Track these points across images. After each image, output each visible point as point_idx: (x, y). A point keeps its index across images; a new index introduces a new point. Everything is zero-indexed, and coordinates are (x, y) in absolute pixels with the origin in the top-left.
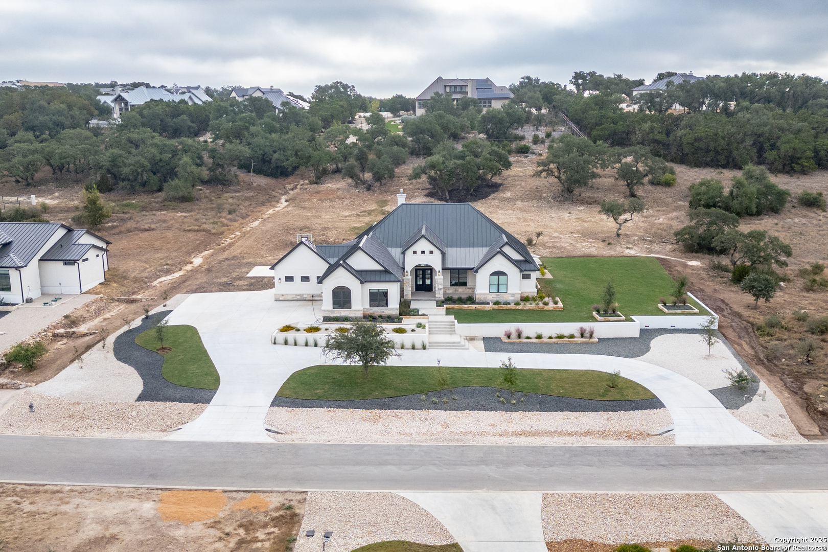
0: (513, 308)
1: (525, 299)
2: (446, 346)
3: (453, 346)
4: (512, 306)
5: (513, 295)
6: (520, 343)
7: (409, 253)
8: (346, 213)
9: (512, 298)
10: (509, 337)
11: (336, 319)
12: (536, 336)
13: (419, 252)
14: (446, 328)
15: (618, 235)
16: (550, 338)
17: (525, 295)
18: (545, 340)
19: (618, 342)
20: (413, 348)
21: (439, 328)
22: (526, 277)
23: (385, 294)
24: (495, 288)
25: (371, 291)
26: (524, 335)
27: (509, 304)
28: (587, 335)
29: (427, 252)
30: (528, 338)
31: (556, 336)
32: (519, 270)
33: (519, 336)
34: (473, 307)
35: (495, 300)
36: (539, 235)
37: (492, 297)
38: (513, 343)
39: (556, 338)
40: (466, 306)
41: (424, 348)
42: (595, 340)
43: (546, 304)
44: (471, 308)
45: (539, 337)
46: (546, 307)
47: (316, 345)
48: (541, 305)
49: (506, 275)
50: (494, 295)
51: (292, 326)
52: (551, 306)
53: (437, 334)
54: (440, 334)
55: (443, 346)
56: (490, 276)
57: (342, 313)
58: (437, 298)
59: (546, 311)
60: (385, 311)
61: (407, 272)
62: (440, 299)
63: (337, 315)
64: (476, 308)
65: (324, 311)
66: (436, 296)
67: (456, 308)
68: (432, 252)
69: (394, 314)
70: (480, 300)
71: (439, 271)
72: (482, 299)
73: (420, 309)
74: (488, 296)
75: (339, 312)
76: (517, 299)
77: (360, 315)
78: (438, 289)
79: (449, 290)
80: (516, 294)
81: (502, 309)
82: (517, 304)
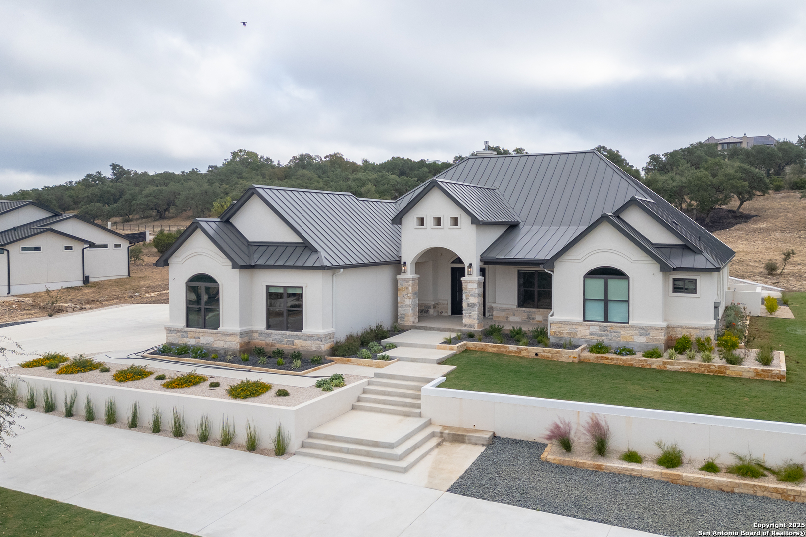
0: (636, 364)
3: (368, 454)
4: (638, 359)
5: (644, 330)
6: (596, 471)
7: (410, 221)
9: (643, 339)
10: (566, 445)
12: (658, 453)
13: (430, 221)
14: (406, 396)
16: (711, 468)
17: (679, 334)
18: (688, 473)
20: (251, 444)
21: (389, 394)
22: (682, 287)
23: (297, 297)
24: (596, 312)
26: (619, 441)
27: (631, 352)
29: (446, 221)
30: (632, 457)
31: (735, 465)
32: (659, 267)
33: (601, 447)
34: (531, 351)
35: (595, 340)
37: (588, 332)
38: (575, 469)
39: (732, 471)
40: (512, 348)
41: (280, 450)
43: (734, 361)
44: (524, 353)
45: (671, 460)
46: (733, 370)
48: (718, 362)
49: (628, 278)
50: (595, 328)
51: (97, 359)
52: (750, 365)
53: (372, 410)
54: (381, 411)
55: (340, 450)
56: (585, 277)
57: (202, 338)
58: (465, 325)
59: (733, 379)
60: (296, 341)
61: (405, 263)
62: (472, 329)
63: (191, 341)
64: (537, 354)
65: (169, 330)
66: (463, 321)
67: (490, 350)
68: (455, 221)
69: (314, 349)
70: (561, 338)
71: (471, 264)
72: (565, 335)
73: (402, 344)
74: (579, 327)
75: (196, 335)
76: (655, 343)
77: (234, 343)
78: (468, 305)
79: (514, 315)
80: (651, 328)
81: (605, 362)
82: (652, 354)
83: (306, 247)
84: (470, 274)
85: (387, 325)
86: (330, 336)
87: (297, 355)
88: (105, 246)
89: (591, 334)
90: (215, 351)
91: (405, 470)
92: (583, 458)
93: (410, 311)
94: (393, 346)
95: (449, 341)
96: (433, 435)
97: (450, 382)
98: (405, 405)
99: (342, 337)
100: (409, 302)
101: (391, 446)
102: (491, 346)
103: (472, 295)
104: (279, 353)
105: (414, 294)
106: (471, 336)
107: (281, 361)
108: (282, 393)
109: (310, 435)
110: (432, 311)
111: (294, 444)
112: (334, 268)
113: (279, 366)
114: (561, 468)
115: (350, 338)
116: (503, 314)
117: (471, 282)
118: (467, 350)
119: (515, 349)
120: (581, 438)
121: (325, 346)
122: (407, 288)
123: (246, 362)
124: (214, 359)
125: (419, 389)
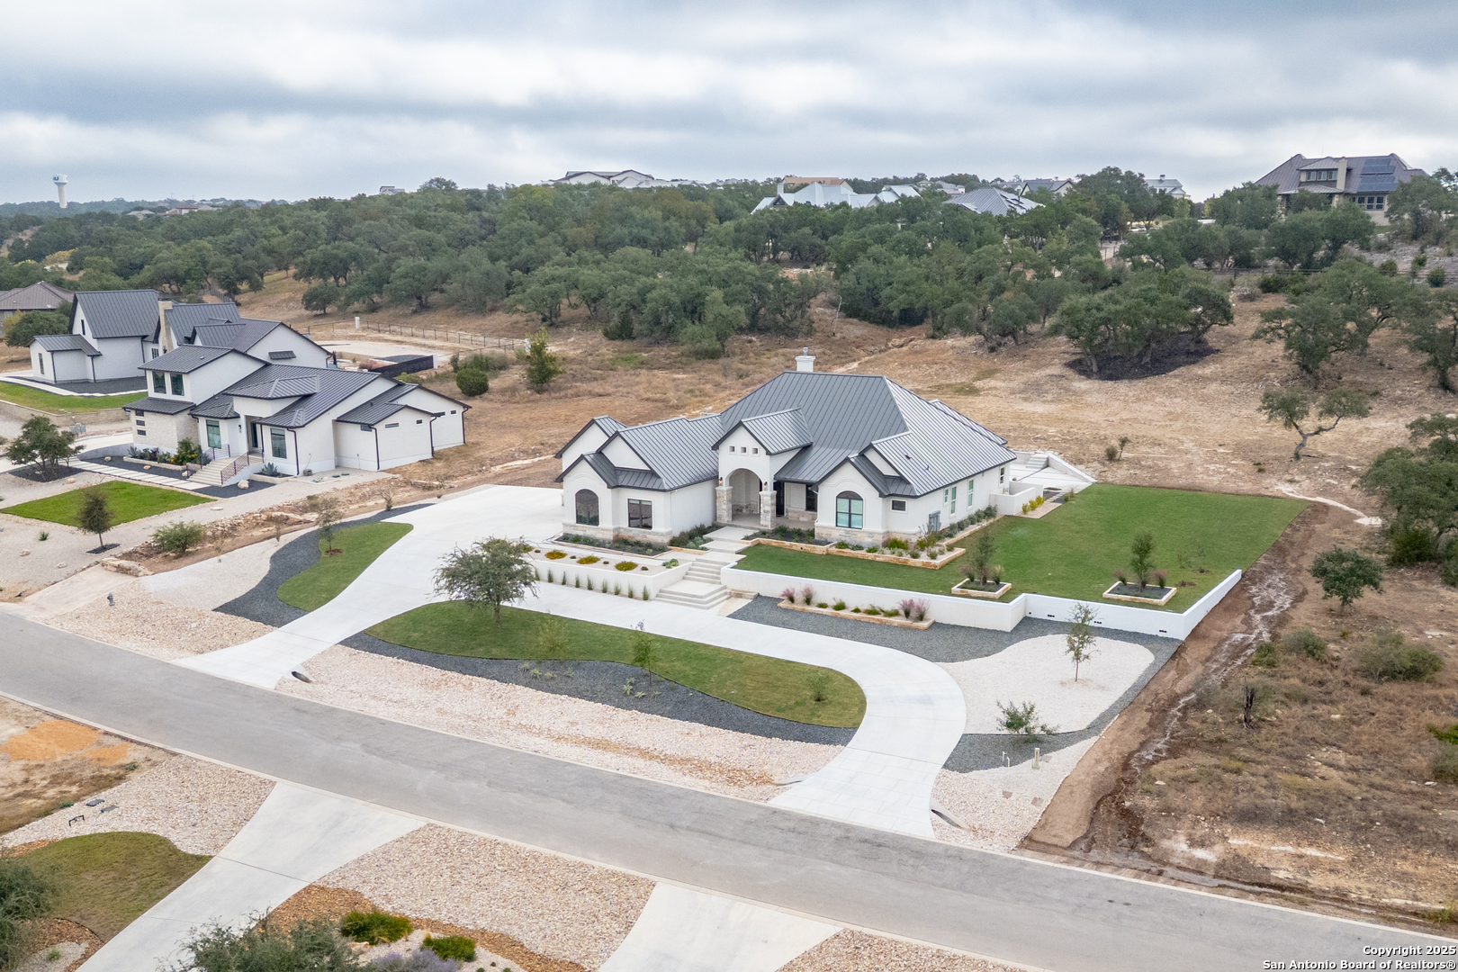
0: (860, 557)
1: (893, 544)
2: (680, 599)
3: (690, 601)
4: (862, 553)
5: (871, 534)
7: (725, 448)
9: (870, 540)
10: (792, 599)
11: (577, 540)
12: (836, 604)
13: (738, 449)
14: (712, 572)
15: (1297, 457)
16: (857, 611)
17: (893, 536)
18: (847, 613)
19: (961, 637)
20: (631, 596)
21: (703, 571)
22: (896, 507)
23: (648, 510)
24: (843, 521)
25: (631, 502)
26: (817, 599)
27: (859, 548)
28: (913, 614)
29: (750, 450)
30: (823, 606)
31: (870, 608)
32: (880, 494)
33: (808, 601)
34: (797, 546)
35: (838, 539)
36: (1124, 442)
37: (838, 534)
38: (795, 612)
39: (866, 612)
40: (787, 543)
41: (646, 598)
42: (924, 624)
43: (916, 557)
44: (794, 548)
45: (840, 607)
46: (912, 562)
48: (907, 557)
49: (863, 501)
50: (841, 532)
52: (921, 560)
53: (693, 580)
54: (699, 580)
55: (676, 599)
56: (838, 497)
58: (761, 526)
59: (910, 566)
60: (648, 536)
61: (722, 478)
62: (767, 528)
63: (581, 533)
64: (802, 548)
65: (565, 525)
66: (759, 523)
67: (772, 545)
68: (756, 451)
69: (660, 541)
70: (821, 537)
71: (766, 483)
72: (824, 536)
73: (717, 539)
74: (833, 531)
75: (584, 529)
76: (876, 543)
77: (609, 536)
78: (765, 511)
80: (875, 533)
81: (843, 555)
82: (873, 550)
83: (652, 474)
84: (766, 490)
85: (708, 523)
86: (669, 533)
87: (649, 546)
88: (443, 414)
89: (838, 536)
90: (597, 540)
91: (708, 608)
92: (798, 606)
93: (725, 513)
94: (710, 540)
95: (747, 538)
96: (726, 593)
97: (741, 565)
98: (713, 578)
99: (677, 534)
100: (724, 507)
101: (701, 597)
102: (774, 542)
103: (767, 505)
104: (638, 543)
105: (728, 501)
106: (763, 534)
107: (640, 549)
108: (644, 569)
109: (661, 591)
110: (744, 511)
111: (652, 595)
112: (671, 490)
113: (639, 552)
114: (786, 610)
115: (682, 534)
116: (796, 515)
117: (766, 496)
118: (759, 544)
119: (789, 544)
120: (799, 597)
121: (666, 540)
122: (724, 497)
123: (618, 548)
124: (598, 546)
125: (719, 569)
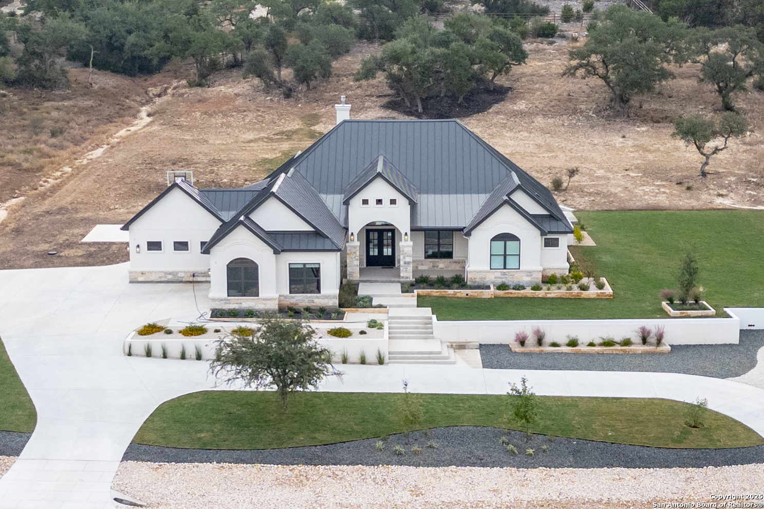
0: (529, 295)
1: (549, 280)
2: (418, 358)
3: (430, 358)
4: (528, 292)
5: (529, 273)
6: (541, 353)
7: (356, 202)
8: (250, 136)
9: (528, 279)
10: (522, 343)
11: (233, 314)
12: (567, 341)
13: (372, 202)
14: (417, 328)
15: (704, 174)
16: (591, 344)
17: (549, 273)
18: (583, 348)
19: (703, 351)
20: (363, 362)
21: (406, 328)
22: (551, 243)
23: (315, 272)
24: (499, 262)
25: (292, 266)
26: (548, 339)
27: (523, 288)
28: (652, 339)
29: (386, 202)
30: (554, 345)
31: (601, 341)
32: (539, 232)
33: (540, 342)
34: (462, 293)
35: (499, 281)
36: (572, 173)
37: (494, 277)
38: (530, 354)
39: (601, 345)
40: (450, 292)
41: (381, 361)
42: (665, 347)
43: (584, 288)
44: (458, 295)
45: (573, 343)
46: (585, 294)
47: (199, 357)
48: (576, 290)
49: (519, 240)
50: (498, 274)
51: (160, 324)
52: (593, 292)
53: (402, 338)
54: (408, 338)
55: (413, 358)
56: (492, 240)
57: (243, 303)
58: (403, 277)
59: (585, 299)
60: (316, 300)
61: (352, 233)
62: (408, 280)
63: (234, 306)
64: (467, 295)
65: (213, 300)
66: (401, 275)
67: (435, 294)
68: (394, 202)
69: (331, 305)
70: (475, 282)
71: (406, 233)
72: (478, 280)
73: (375, 296)
74: (488, 274)
75: (238, 302)
76: (536, 280)
77: (273, 305)
78: (405, 263)
79: (422, 265)
80: (534, 271)
81: (510, 296)
82: (536, 288)
83: (318, 234)
84: (406, 241)
87: (323, 310)
89: (495, 278)
90: (258, 311)
91: (456, 363)
92: (533, 348)
95: (405, 291)
96: (448, 347)
97: (438, 317)
103: (408, 256)
104: (308, 309)
106: (414, 285)
108: (362, 333)
109: (390, 353)
111: (386, 357)
112: (342, 249)
117: (407, 246)
119: (452, 293)
122: (355, 253)
